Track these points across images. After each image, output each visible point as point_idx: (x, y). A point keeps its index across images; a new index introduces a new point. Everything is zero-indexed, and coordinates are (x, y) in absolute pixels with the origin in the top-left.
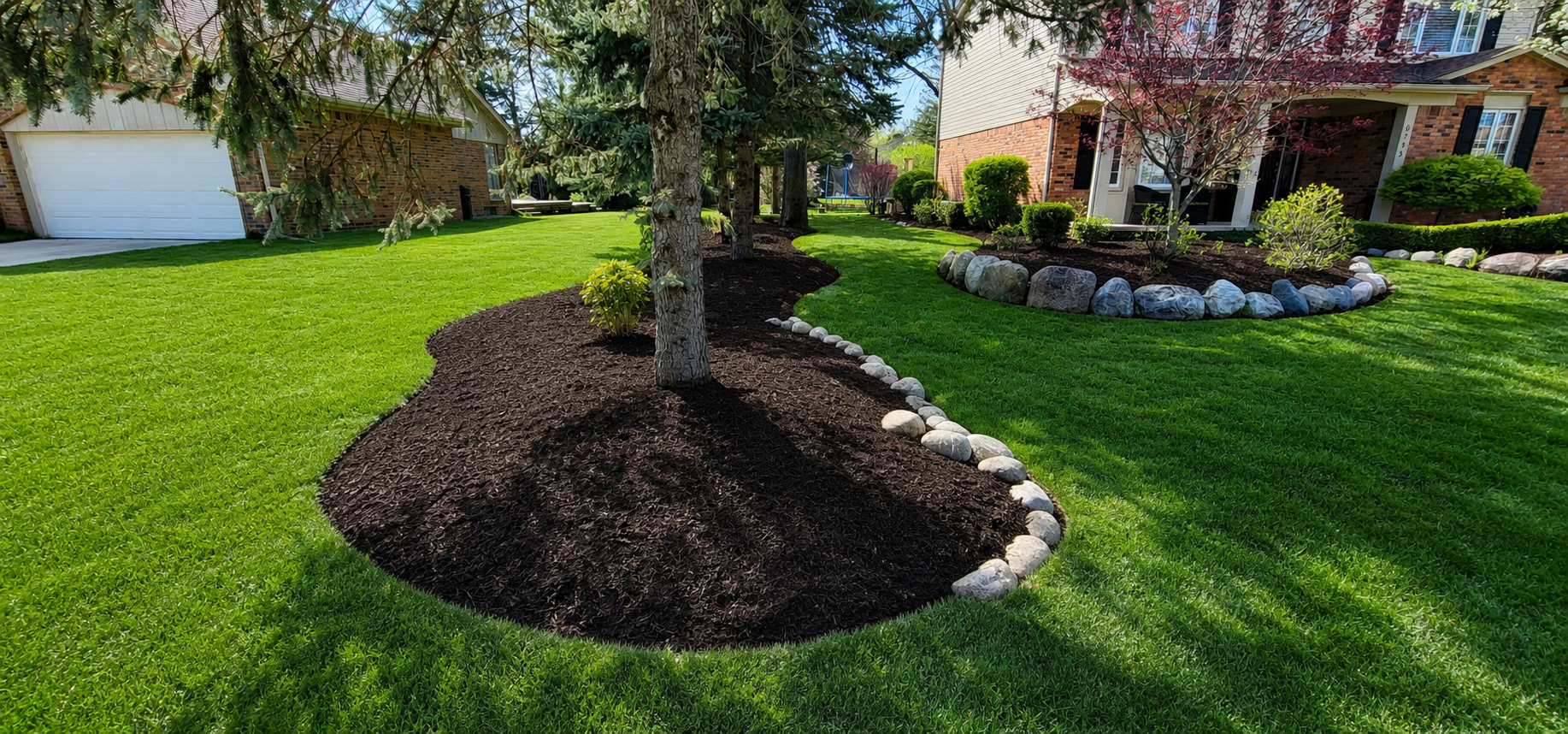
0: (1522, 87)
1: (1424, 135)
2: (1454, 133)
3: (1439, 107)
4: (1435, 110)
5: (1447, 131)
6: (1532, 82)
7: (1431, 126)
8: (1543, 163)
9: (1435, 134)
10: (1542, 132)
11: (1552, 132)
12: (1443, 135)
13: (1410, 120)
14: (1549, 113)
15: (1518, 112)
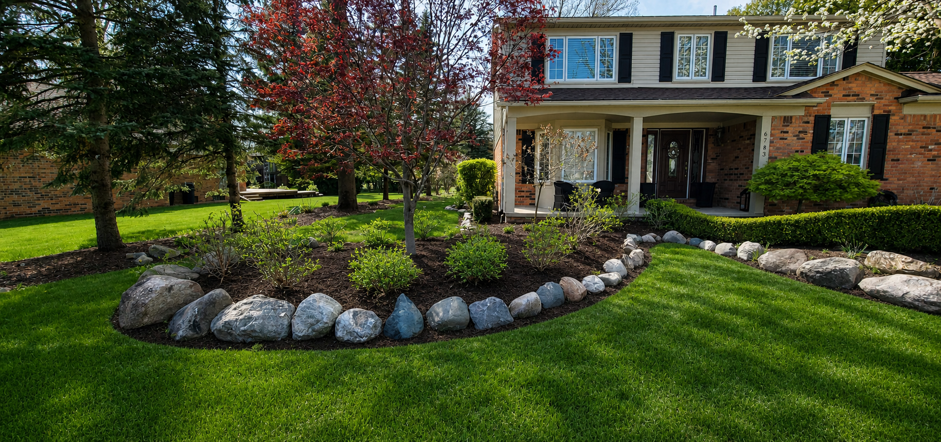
0: (863, 99)
1: (781, 139)
2: (809, 137)
3: (791, 117)
4: (787, 120)
5: (802, 135)
6: (872, 95)
7: (787, 132)
8: (898, 160)
9: (790, 138)
10: (891, 134)
11: (901, 134)
12: (798, 139)
13: (766, 127)
14: (893, 119)
15: (866, 120)
